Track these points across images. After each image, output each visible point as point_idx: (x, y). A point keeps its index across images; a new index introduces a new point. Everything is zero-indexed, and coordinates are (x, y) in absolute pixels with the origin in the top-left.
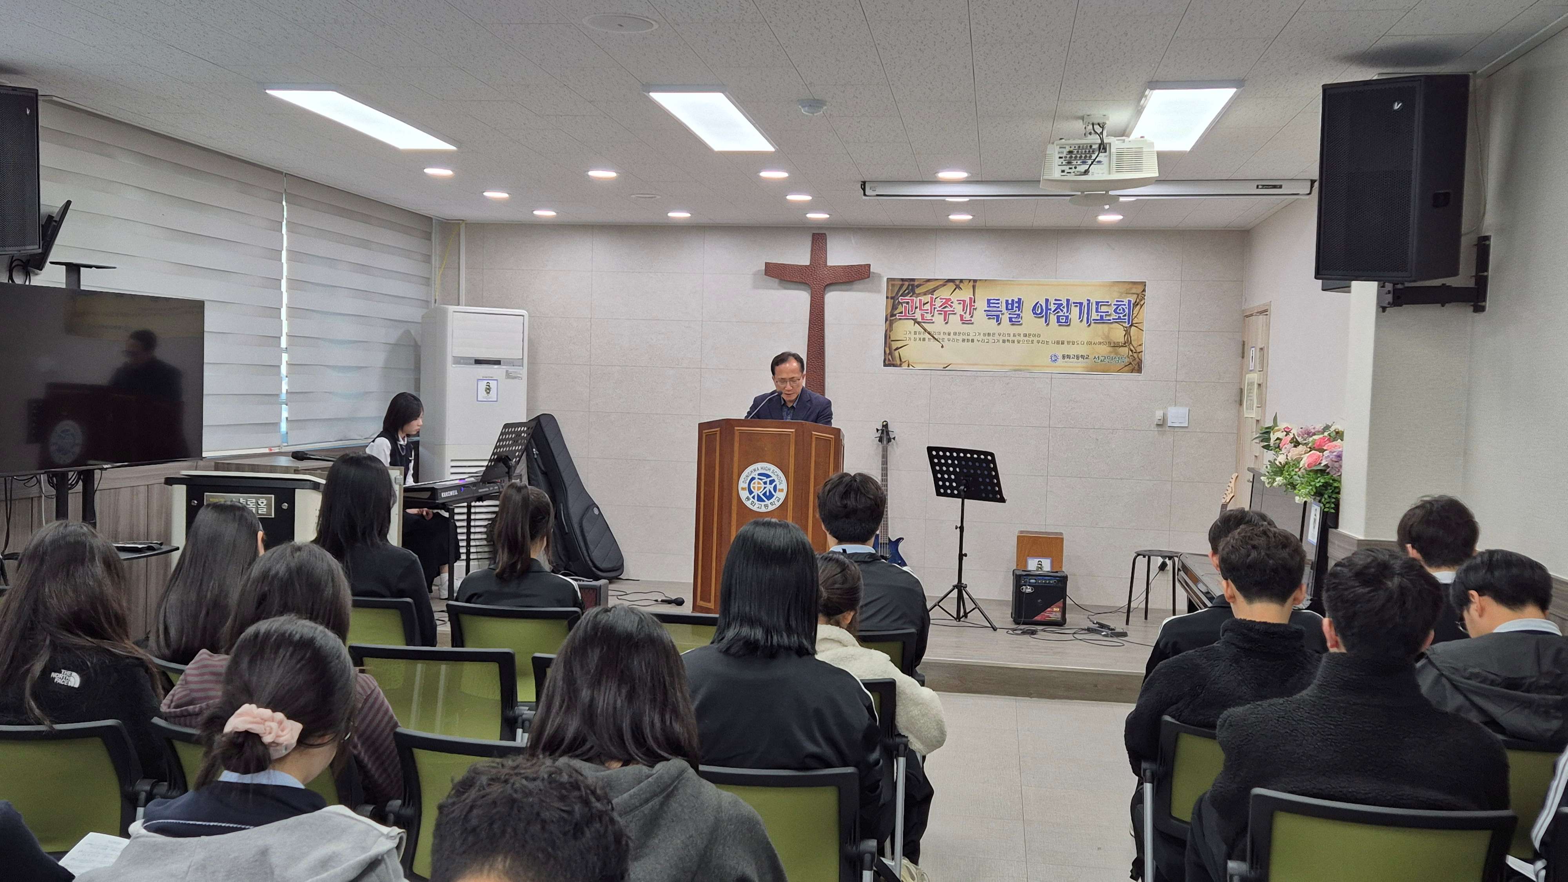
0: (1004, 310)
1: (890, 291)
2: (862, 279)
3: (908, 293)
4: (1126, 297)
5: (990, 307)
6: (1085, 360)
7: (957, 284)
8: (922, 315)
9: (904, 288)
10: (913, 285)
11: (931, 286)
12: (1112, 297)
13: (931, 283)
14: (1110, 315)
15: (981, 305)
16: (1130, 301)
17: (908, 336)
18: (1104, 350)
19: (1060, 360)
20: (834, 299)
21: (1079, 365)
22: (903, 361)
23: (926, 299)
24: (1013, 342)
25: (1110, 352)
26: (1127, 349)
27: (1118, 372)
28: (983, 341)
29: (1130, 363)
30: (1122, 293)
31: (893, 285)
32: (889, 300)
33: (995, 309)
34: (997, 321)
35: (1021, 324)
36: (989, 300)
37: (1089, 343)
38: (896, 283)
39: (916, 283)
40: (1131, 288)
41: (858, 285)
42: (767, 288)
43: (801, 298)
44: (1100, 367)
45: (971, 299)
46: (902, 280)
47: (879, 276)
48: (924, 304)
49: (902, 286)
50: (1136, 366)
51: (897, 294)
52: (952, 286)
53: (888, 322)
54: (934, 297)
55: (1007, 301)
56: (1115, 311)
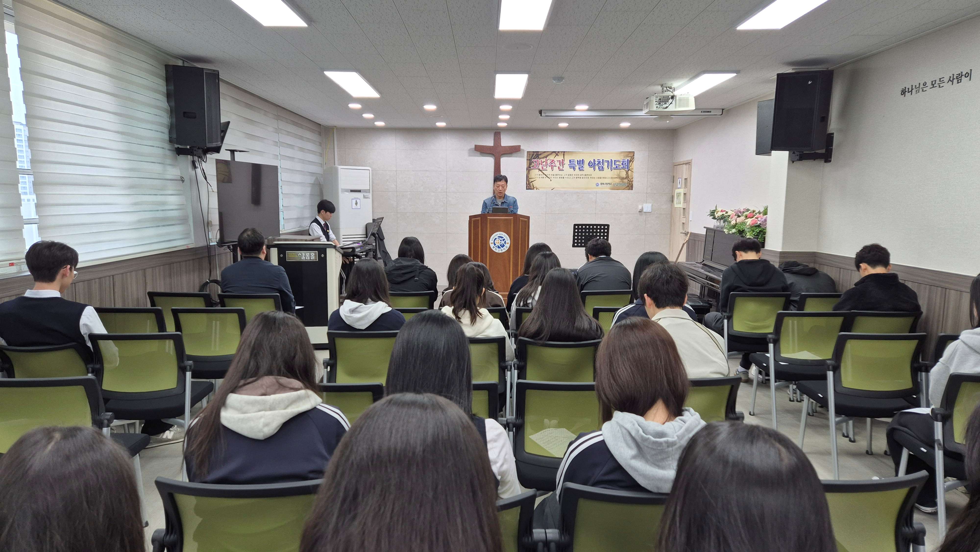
0: (576, 164)
1: (528, 157)
2: (517, 152)
3: (536, 158)
4: (626, 158)
5: (570, 163)
6: (610, 185)
7: (557, 153)
8: (542, 167)
9: (534, 155)
10: (538, 154)
11: (545, 154)
12: (620, 158)
13: (545, 153)
14: (620, 166)
15: (567, 162)
16: (628, 160)
17: (536, 176)
18: (618, 180)
19: (600, 185)
20: (504, 161)
21: (608, 187)
22: (534, 187)
23: (544, 160)
24: (580, 178)
25: (620, 182)
26: (627, 180)
27: (623, 189)
28: (568, 178)
29: (628, 186)
30: (625, 156)
31: (529, 154)
32: (528, 161)
33: (573, 164)
34: (574, 169)
35: (583, 170)
36: (570, 161)
37: (612, 178)
38: (531, 153)
39: (539, 153)
40: (628, 155)
41: (514, 154)
42: (475, 156)
43: (490, 161)
44: (615, 187)
45: (562, 160)
46: (533, 152)
47: (523, 150)
48: (543, 162)
49: (533, 155)
50: (630, 187)
51: (531, 158)
52: (554, 154)
53: (528, 170)
54: (547, 159)
55: (578, 161)
56: (622, 164)
